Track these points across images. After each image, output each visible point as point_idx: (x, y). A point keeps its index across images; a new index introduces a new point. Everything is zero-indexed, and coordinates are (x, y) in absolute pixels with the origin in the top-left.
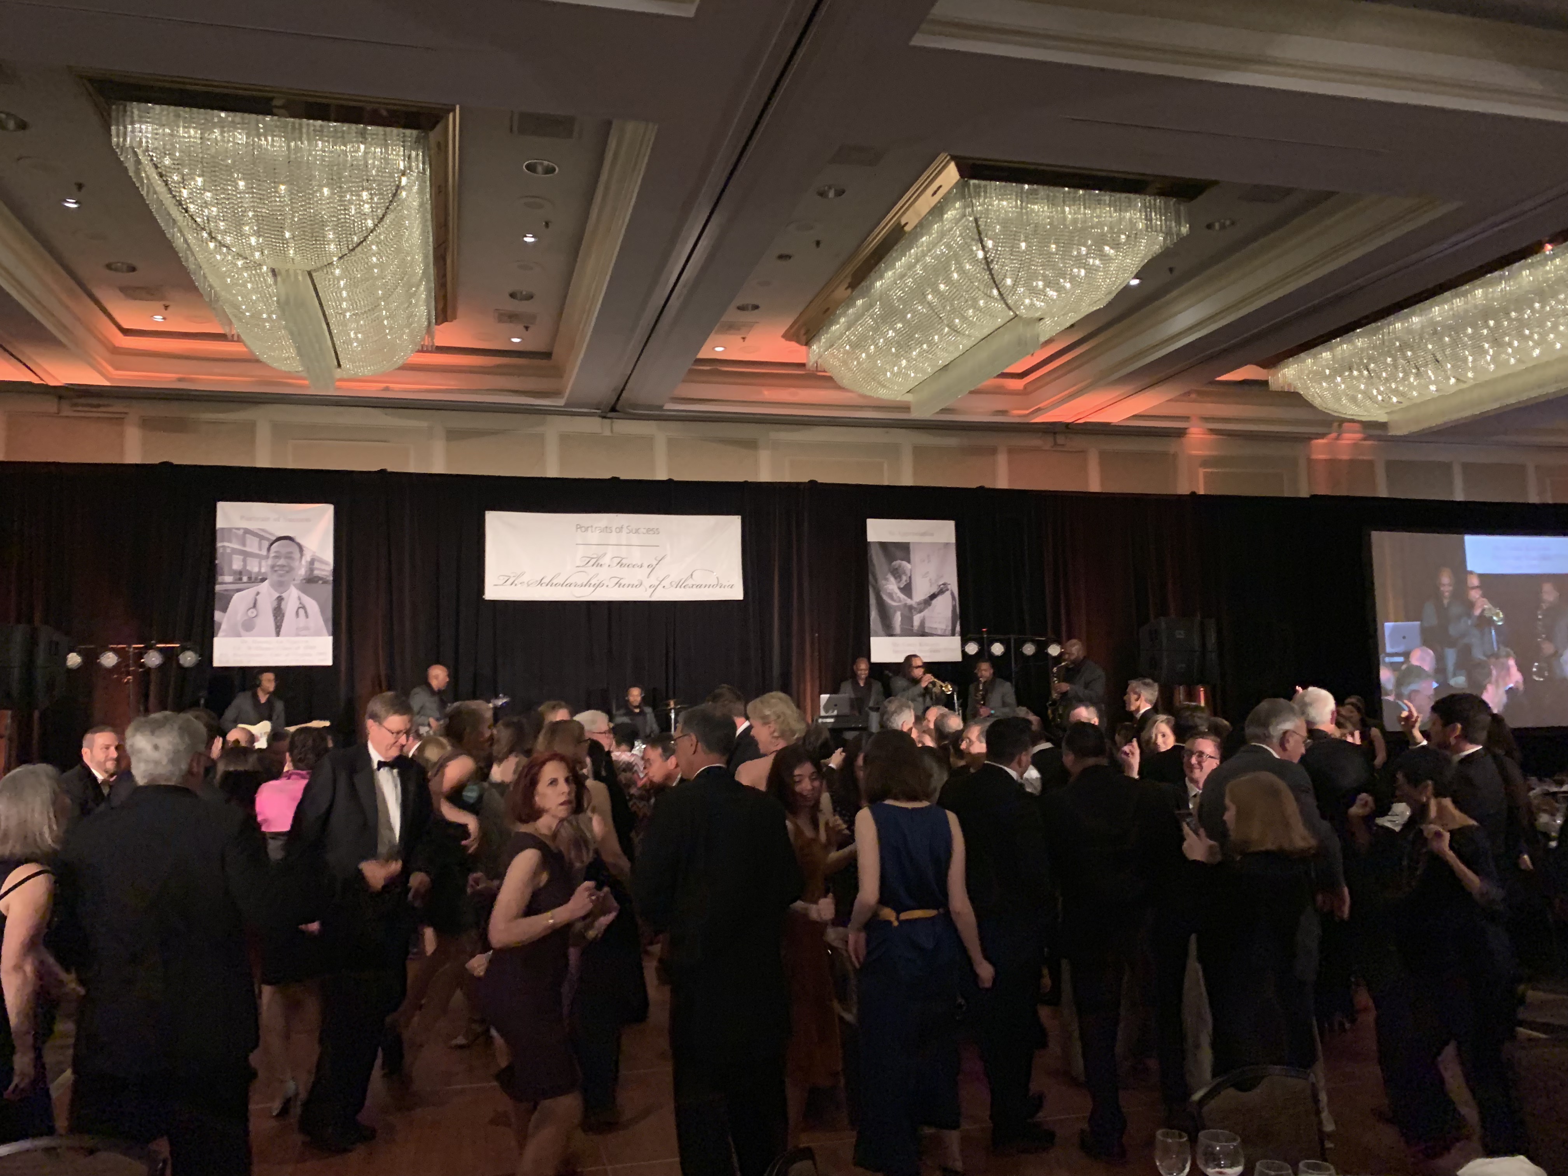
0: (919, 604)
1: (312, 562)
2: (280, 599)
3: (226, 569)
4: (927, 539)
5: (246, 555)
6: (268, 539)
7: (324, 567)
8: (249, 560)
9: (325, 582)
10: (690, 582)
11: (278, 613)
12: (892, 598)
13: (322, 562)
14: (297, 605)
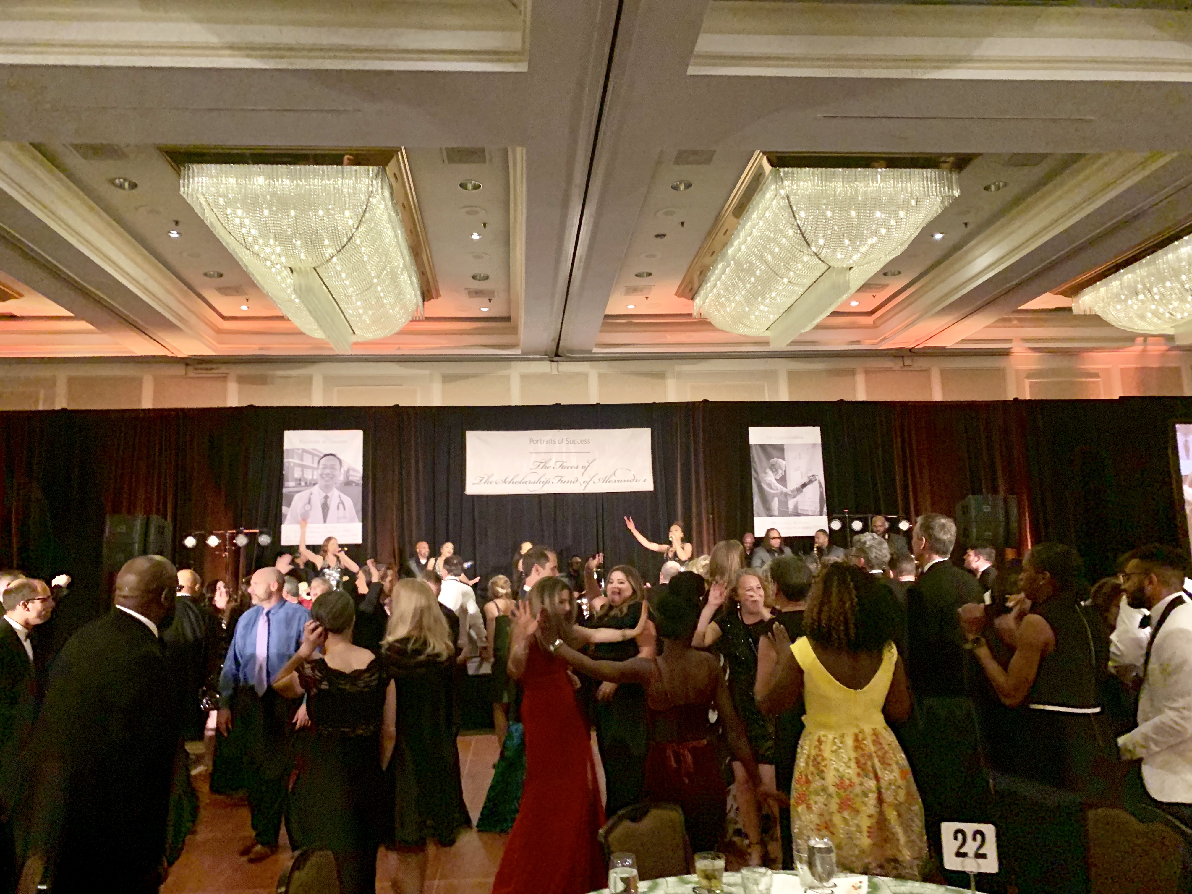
0: (792, 491)
1: (348, 471)
2: (326, 497)
3: (290, 478)
4: (799, 441)
5: (303, 467)
6: (317, 456)
7: (355, 474)
8: (305, 470)
9: (357, 485)
10: (613, 478)
11: (325, 508)
12: (771, 488)
13: (354, 470)
14: (338, 500)
